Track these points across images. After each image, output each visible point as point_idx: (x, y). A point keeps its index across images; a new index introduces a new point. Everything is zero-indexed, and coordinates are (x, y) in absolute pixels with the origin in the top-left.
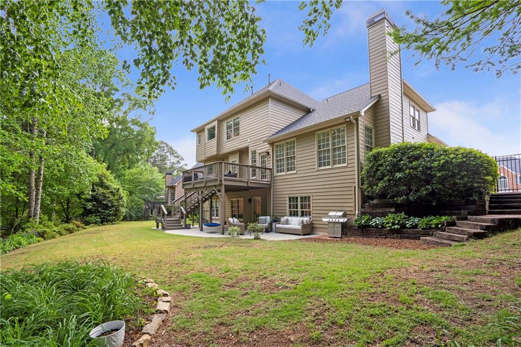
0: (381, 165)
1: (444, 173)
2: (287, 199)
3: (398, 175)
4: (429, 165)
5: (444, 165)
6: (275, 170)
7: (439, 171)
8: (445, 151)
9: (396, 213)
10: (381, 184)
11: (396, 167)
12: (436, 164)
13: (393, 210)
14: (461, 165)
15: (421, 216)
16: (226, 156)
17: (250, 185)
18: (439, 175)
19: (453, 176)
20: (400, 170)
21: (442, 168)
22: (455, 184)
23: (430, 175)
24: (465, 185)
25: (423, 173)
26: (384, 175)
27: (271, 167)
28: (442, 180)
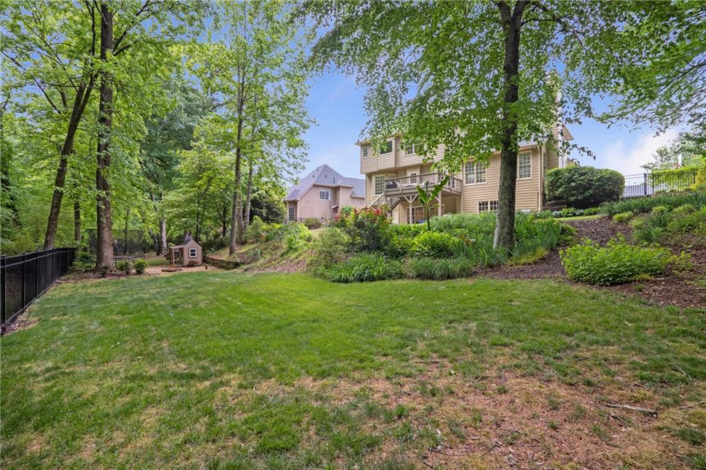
0: (561, 178)
1: (600, 183)
2: (478, 203)
3: (573, 184)
4: (591, 178)
5: (599, 179)
6: (465, 181)
7: (597, 182)
8: (600, 170)
9: (567, 208)
10: (561, 190)
11: (570, 180)
12: (595, 178)
13: (566, 206)
14: (609, 179)
15: (584, 209)
16: (405, 169)
17: (453, 192)
18: (597, 184)
19: (605, 184)
20: (573, 181)
21: (599, 180)
22: (605, 189)
23: (591, 184)
24: (610, 190)
25: (588, 183)
26: (562, 184)
27: (461, 179)
28: (599, 187)
